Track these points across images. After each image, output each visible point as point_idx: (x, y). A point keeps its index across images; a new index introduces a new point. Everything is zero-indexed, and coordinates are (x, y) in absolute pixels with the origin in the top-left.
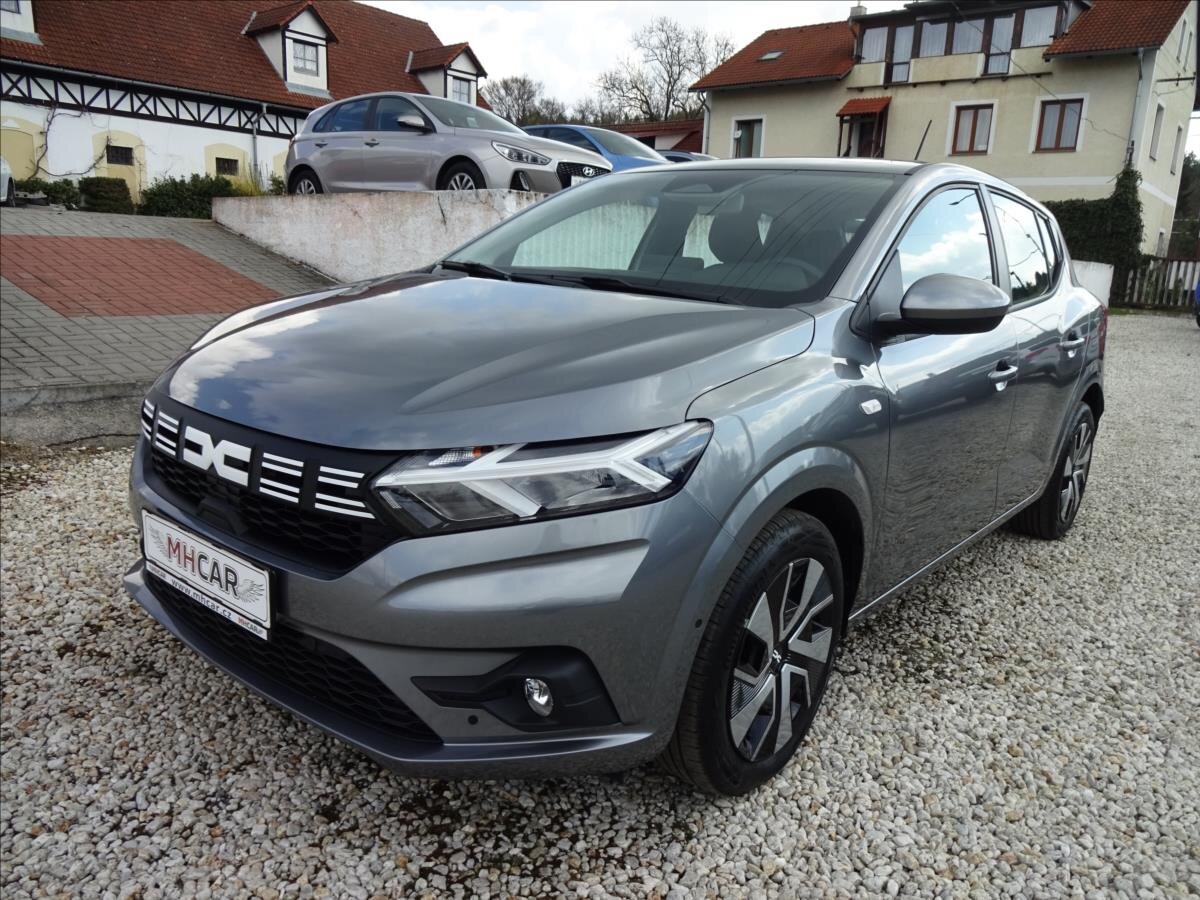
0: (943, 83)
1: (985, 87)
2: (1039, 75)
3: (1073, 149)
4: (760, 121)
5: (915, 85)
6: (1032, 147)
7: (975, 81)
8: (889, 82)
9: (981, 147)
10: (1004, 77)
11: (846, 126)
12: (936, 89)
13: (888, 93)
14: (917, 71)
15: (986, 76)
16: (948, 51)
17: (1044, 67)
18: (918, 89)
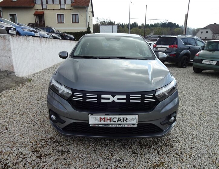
0: (54, 9)
1: (61, 11)
2: (70, 9)
3: (78, 23)
4: (16, 15)
5: (48, 9)
6: (72, 22)
7: (59, 10)
8: (43, 9)
9: (63, 22)
10: (64, 9)
11: (36, 17)
12: (52, 10)
13: (43, 11)
14: (48, 7)
15: (61, 9)
16: (53, 3)
17: (71, 8)
18: (49, 10)
